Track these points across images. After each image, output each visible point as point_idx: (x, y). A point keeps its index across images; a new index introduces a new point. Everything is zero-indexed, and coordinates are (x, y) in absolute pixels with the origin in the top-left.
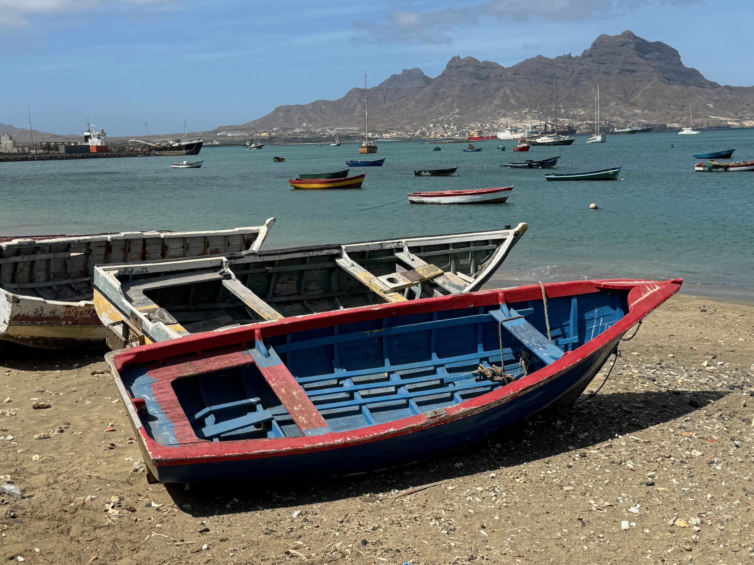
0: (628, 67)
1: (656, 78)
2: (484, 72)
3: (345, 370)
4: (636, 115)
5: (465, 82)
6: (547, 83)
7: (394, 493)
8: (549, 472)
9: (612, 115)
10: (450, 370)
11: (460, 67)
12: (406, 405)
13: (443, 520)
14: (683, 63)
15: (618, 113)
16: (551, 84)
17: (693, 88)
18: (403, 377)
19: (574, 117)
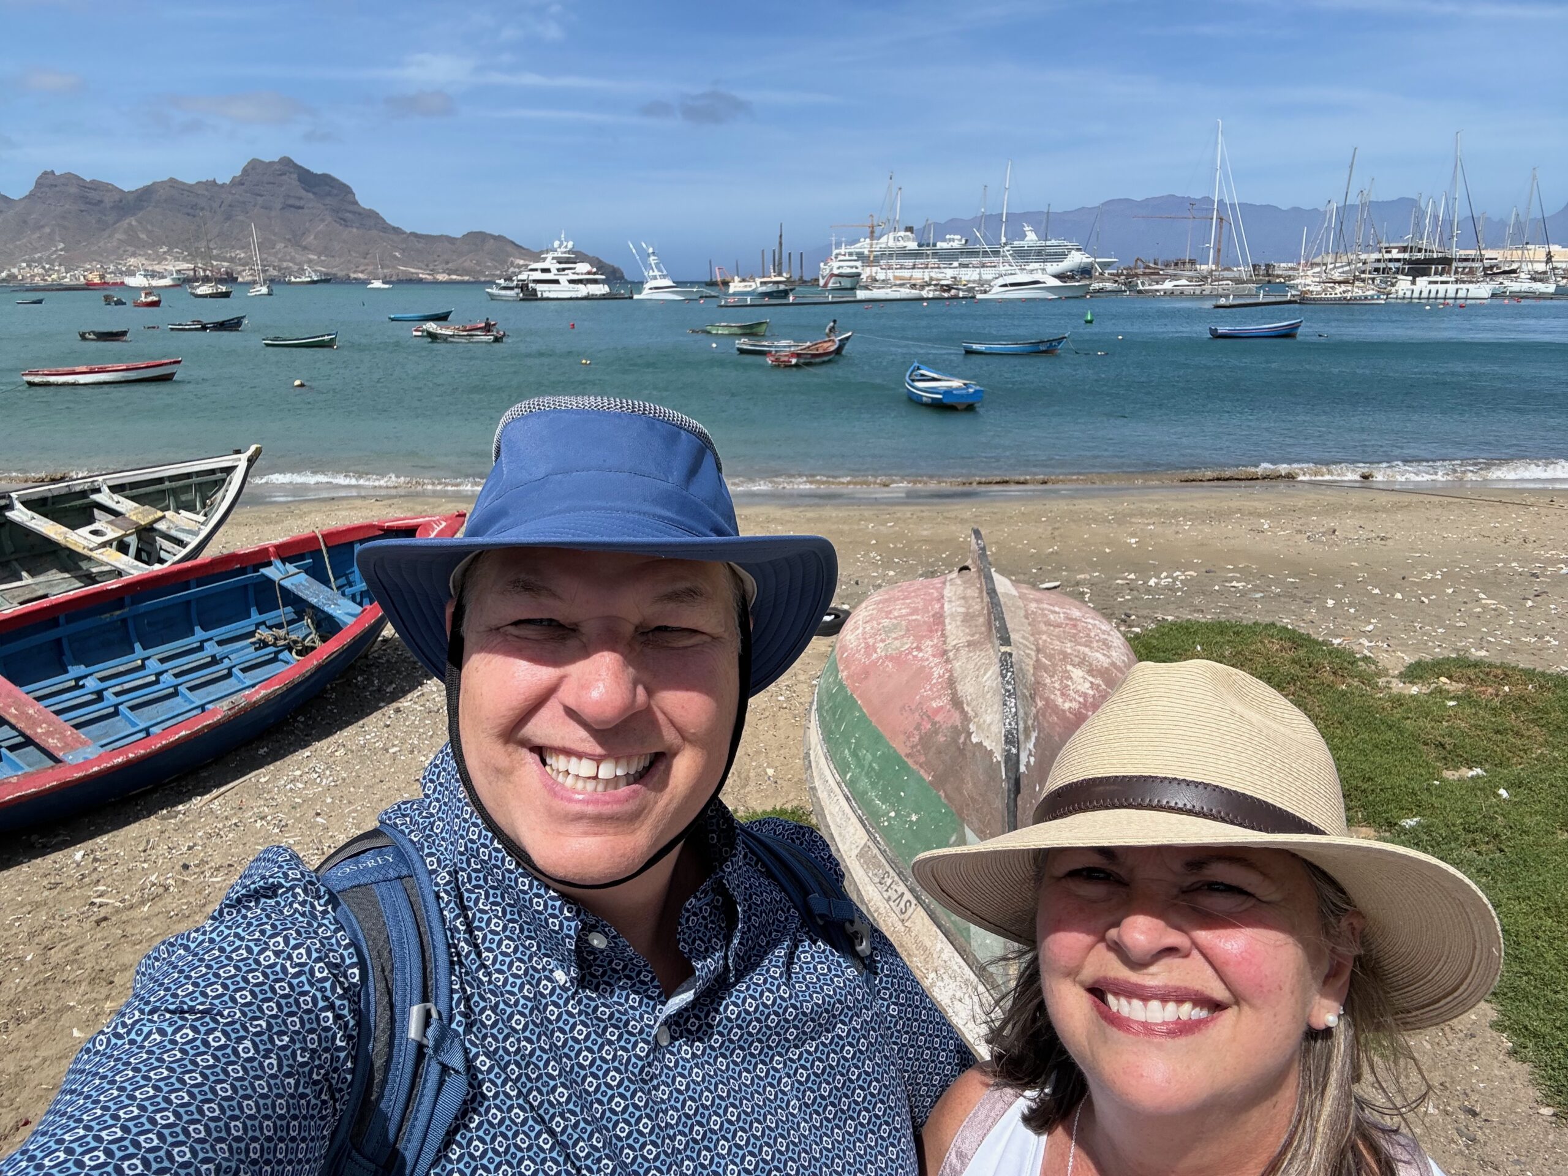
0: (291, 202)
1: (329, 219)
2: (94, 195)
3: (82, 666)
4: (311, 261)
5: (67, 206)
6: (188, 214)
7: (197, 802)
8: (368, 737)
9: (280, 260)
10: (220, 643)
11: (56, 186)
12: (175, 694)
13: (269, 818)
14: (360, 202)
15: (288, 258)
16: (194, 216)
17: (374, 232)
18: (162, 661)
19: (231, 260)
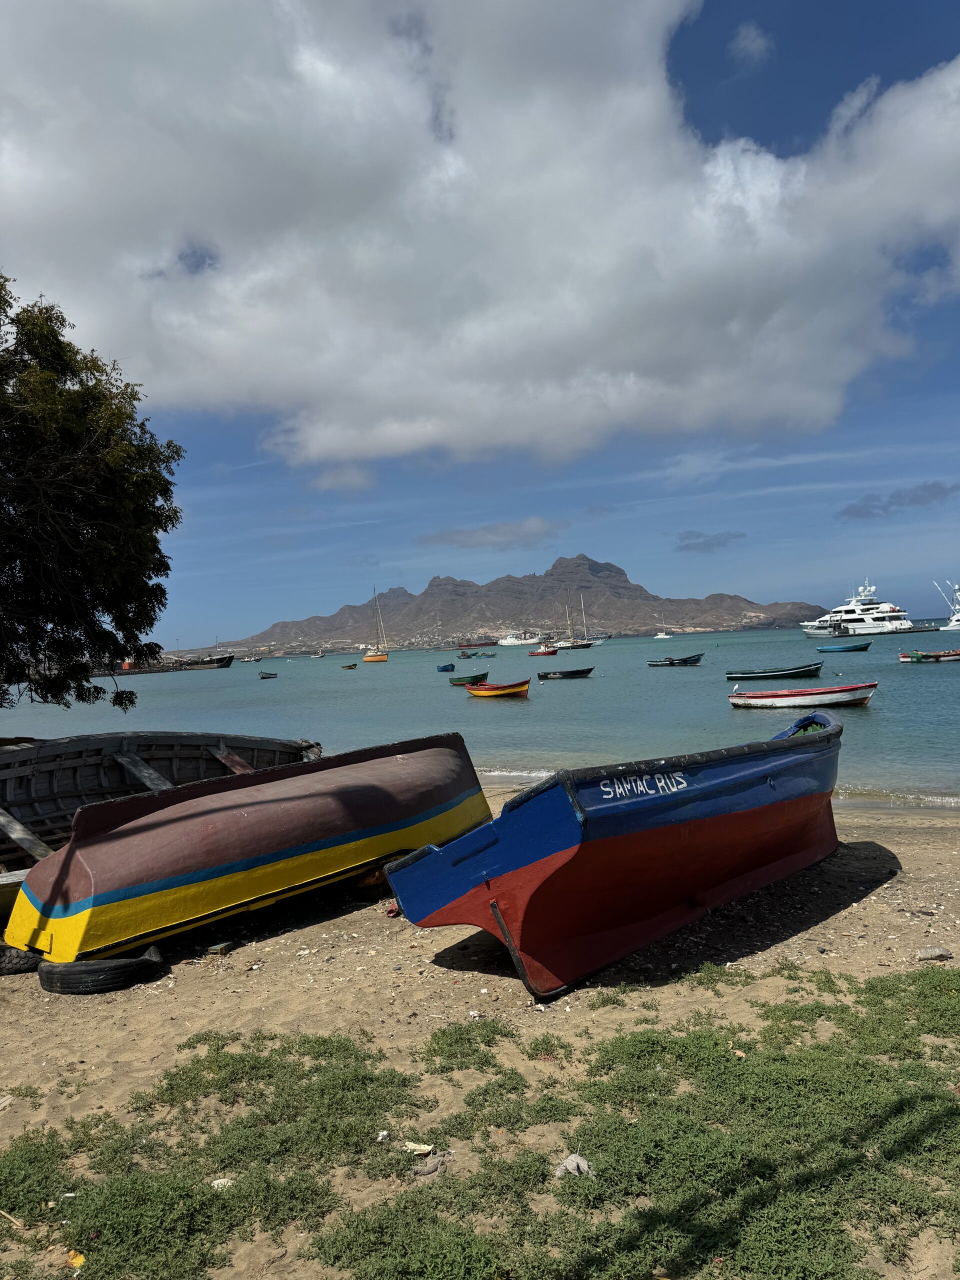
0: (584, 584)
1: (608, 593)
2: (462, 590)
4: (594, 624)
5: (445, 598)
11: (440, 585)
14: (630, 580)
16: (520, 599)
17: (639, 601)
